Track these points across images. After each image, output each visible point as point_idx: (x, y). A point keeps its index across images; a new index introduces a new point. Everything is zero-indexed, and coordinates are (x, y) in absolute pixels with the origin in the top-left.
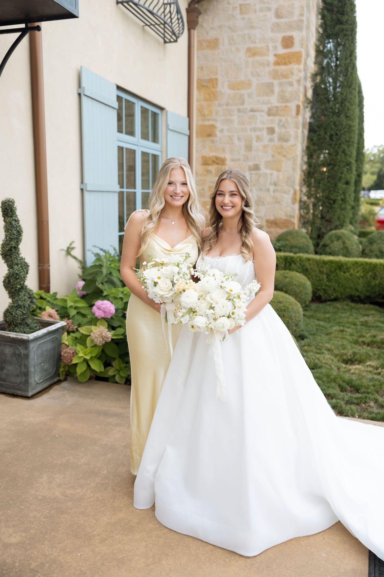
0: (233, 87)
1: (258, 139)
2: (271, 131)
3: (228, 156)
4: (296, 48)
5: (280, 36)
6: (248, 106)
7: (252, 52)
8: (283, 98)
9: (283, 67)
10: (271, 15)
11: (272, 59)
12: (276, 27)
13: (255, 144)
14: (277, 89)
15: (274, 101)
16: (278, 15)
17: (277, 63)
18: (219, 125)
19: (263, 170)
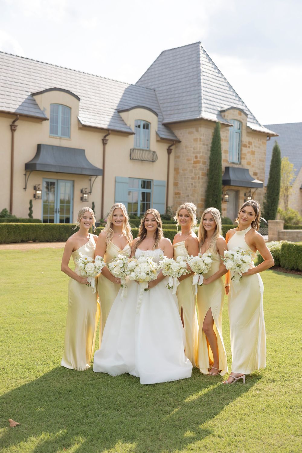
0: (183, 170)
1: (189, 187)
2: (192, 184)
3: (181, 192)
4: (198, 159)
5: (194, 155)
6: (186, 176)
7: (188, 160)
8: (195, 174)
9: (195, 165)
10: (192, 149)
11: (192, 162)
12: (194, 153)
13: (188, 189)
14: (194, 171)
15: (193, 175)
16: (194, 149)
17: (194, 164)
18: (179, 182)
19: (190, 197)
